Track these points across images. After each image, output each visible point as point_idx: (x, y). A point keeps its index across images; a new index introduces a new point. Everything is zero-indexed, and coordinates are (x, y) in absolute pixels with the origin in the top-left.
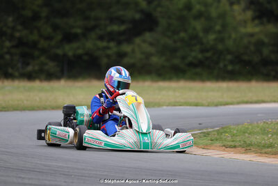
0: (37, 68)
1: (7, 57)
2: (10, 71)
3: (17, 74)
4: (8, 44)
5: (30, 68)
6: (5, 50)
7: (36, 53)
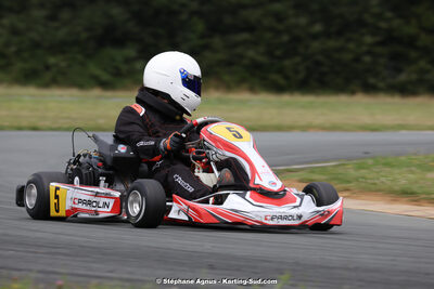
0: (414, 77)
1: (367, 59)
2: (372, 81)
3: (381, 85)
4: (369, 39)
5: (403, 77)
6: (365, 48)
7: (413, 54)
